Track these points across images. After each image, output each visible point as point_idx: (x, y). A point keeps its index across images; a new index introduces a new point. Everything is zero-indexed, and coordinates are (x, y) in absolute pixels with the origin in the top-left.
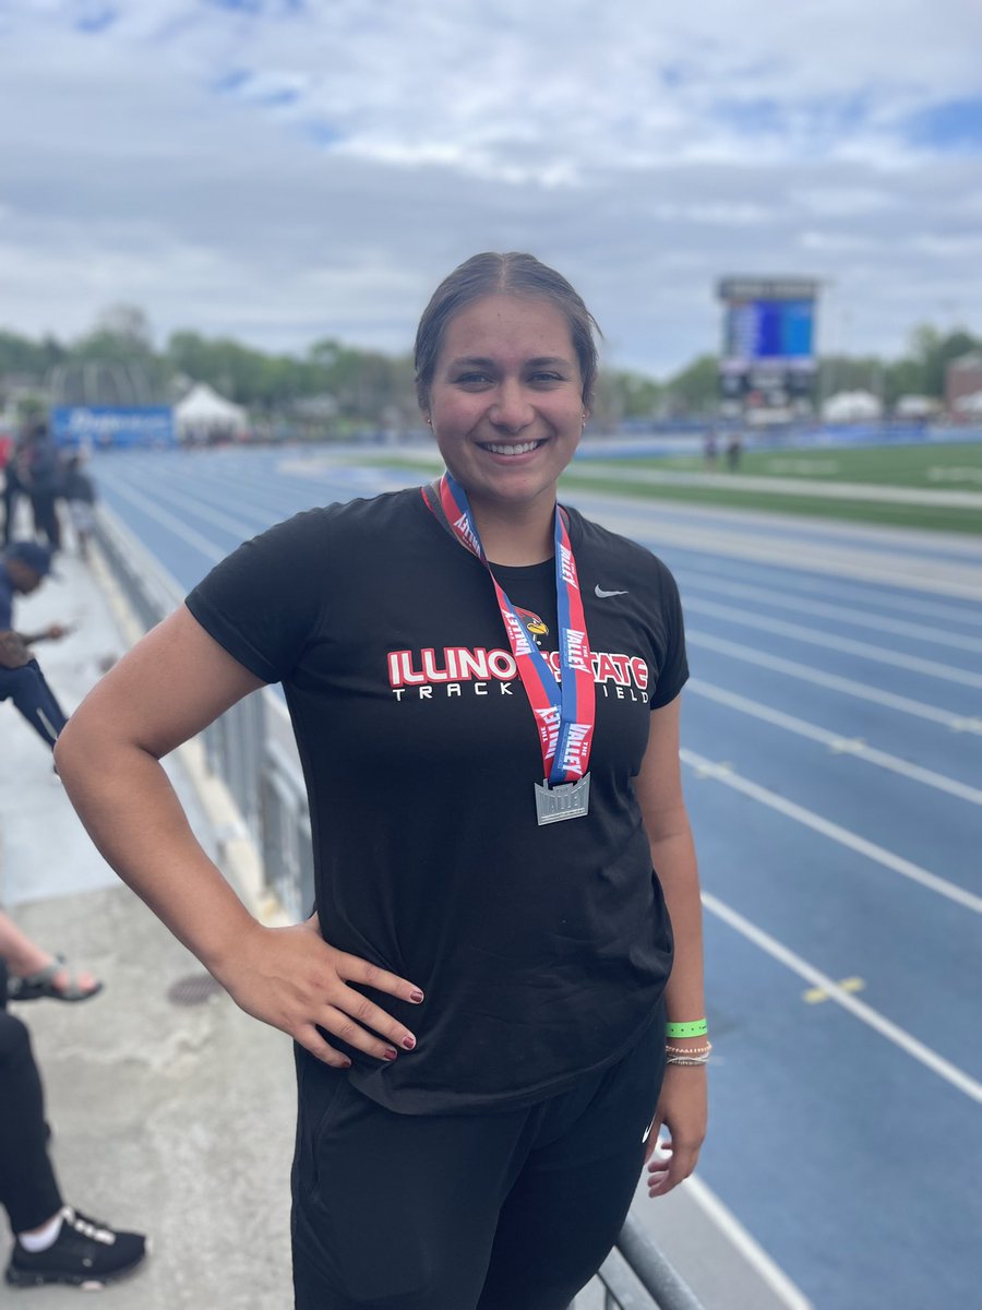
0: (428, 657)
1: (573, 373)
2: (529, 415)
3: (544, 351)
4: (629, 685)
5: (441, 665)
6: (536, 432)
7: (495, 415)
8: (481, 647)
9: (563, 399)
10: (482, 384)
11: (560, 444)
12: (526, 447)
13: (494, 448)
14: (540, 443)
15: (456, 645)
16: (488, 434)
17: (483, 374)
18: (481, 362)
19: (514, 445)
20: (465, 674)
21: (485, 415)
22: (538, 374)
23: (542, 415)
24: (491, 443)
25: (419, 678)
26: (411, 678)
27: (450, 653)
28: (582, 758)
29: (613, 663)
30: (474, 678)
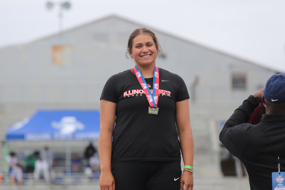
0: (129, 91)
1: (154, 44)
2: (148, 51)
3: (148, 41)
4: (165, 95)
5: (131, 92)
6: (149, 53)
7: (143, 51)
8: (138, 89)
9: (153, 48)
10: (140, 47)
11: (153, 55)
12: (148, 56)
13: (143, 56)
14: (150, 55)
15: (134, 89)
16: (142, 54)
17: (140, 46)
18: (139, 44)
19: (146, 55)
20: (135, 93)
21: (141, 52)
22: (148, 45)
23: (150, 50)
24: (142, 56)
25: (128, 95)
26: (127, 95)
27: (133, 91)
28: (157, 101)
29: (162, 91)
30: (136, 94)
